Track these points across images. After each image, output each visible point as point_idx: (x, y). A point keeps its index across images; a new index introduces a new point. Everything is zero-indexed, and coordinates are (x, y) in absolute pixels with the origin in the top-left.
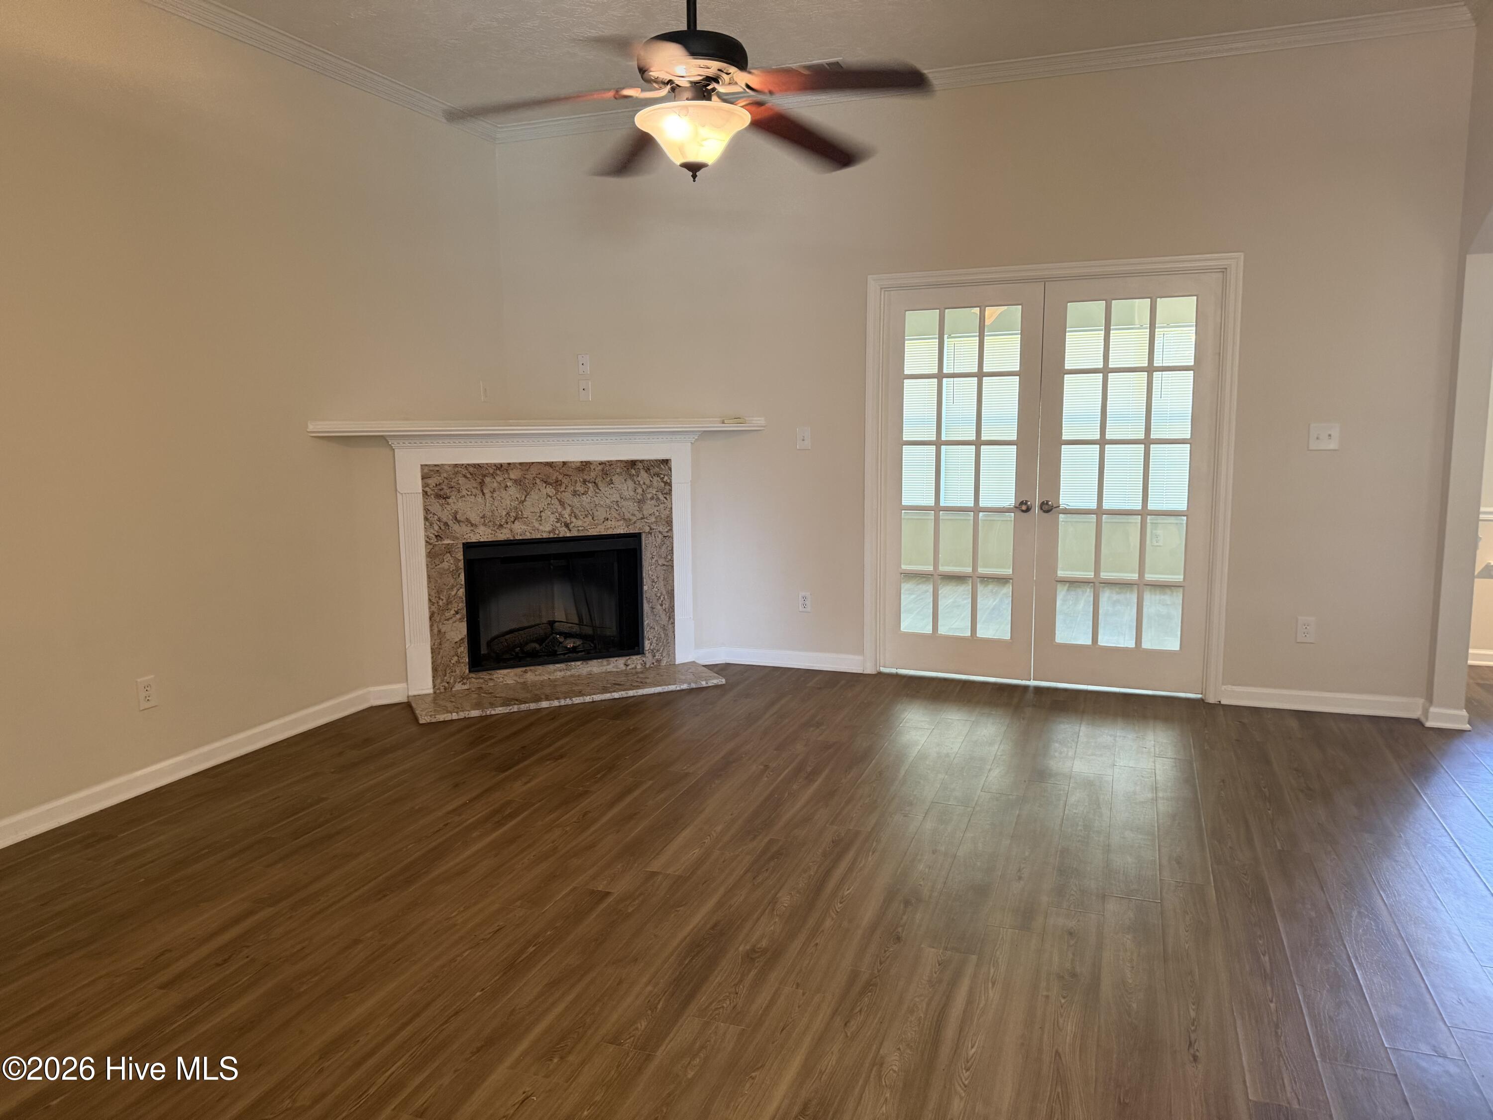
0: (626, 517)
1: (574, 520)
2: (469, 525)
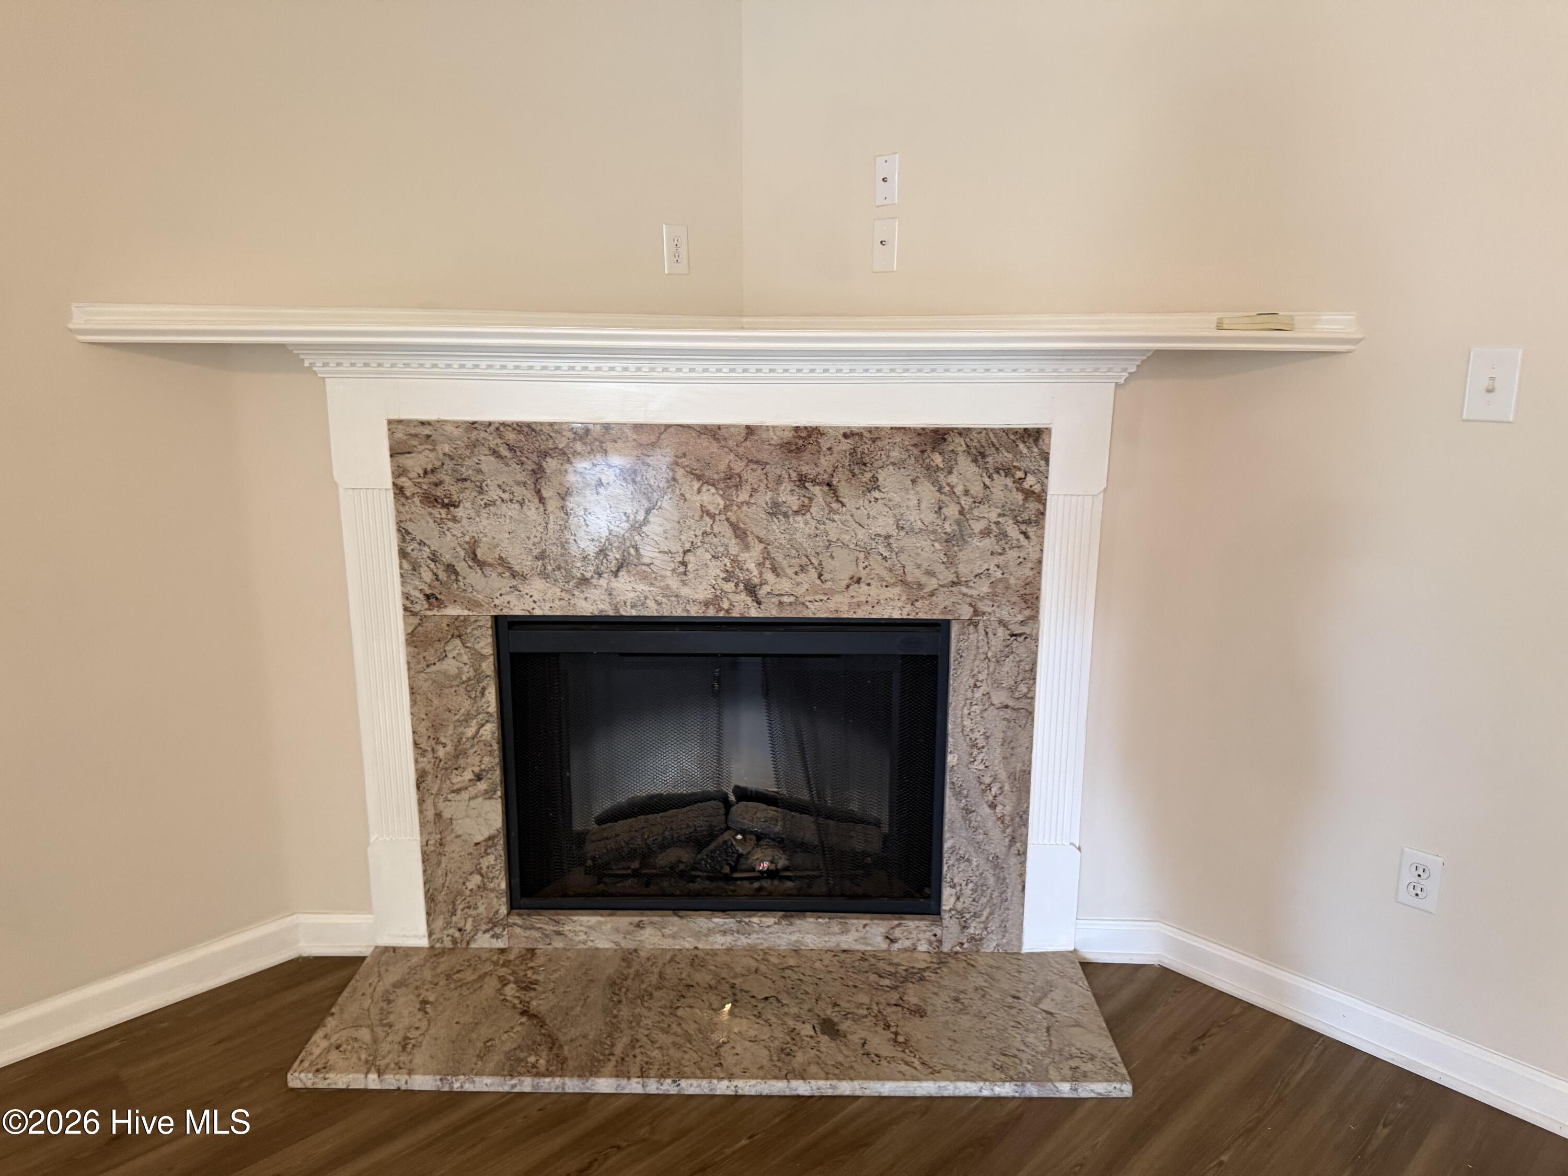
0: (909, 578)
1: (769, 576)
2: (507, 574)
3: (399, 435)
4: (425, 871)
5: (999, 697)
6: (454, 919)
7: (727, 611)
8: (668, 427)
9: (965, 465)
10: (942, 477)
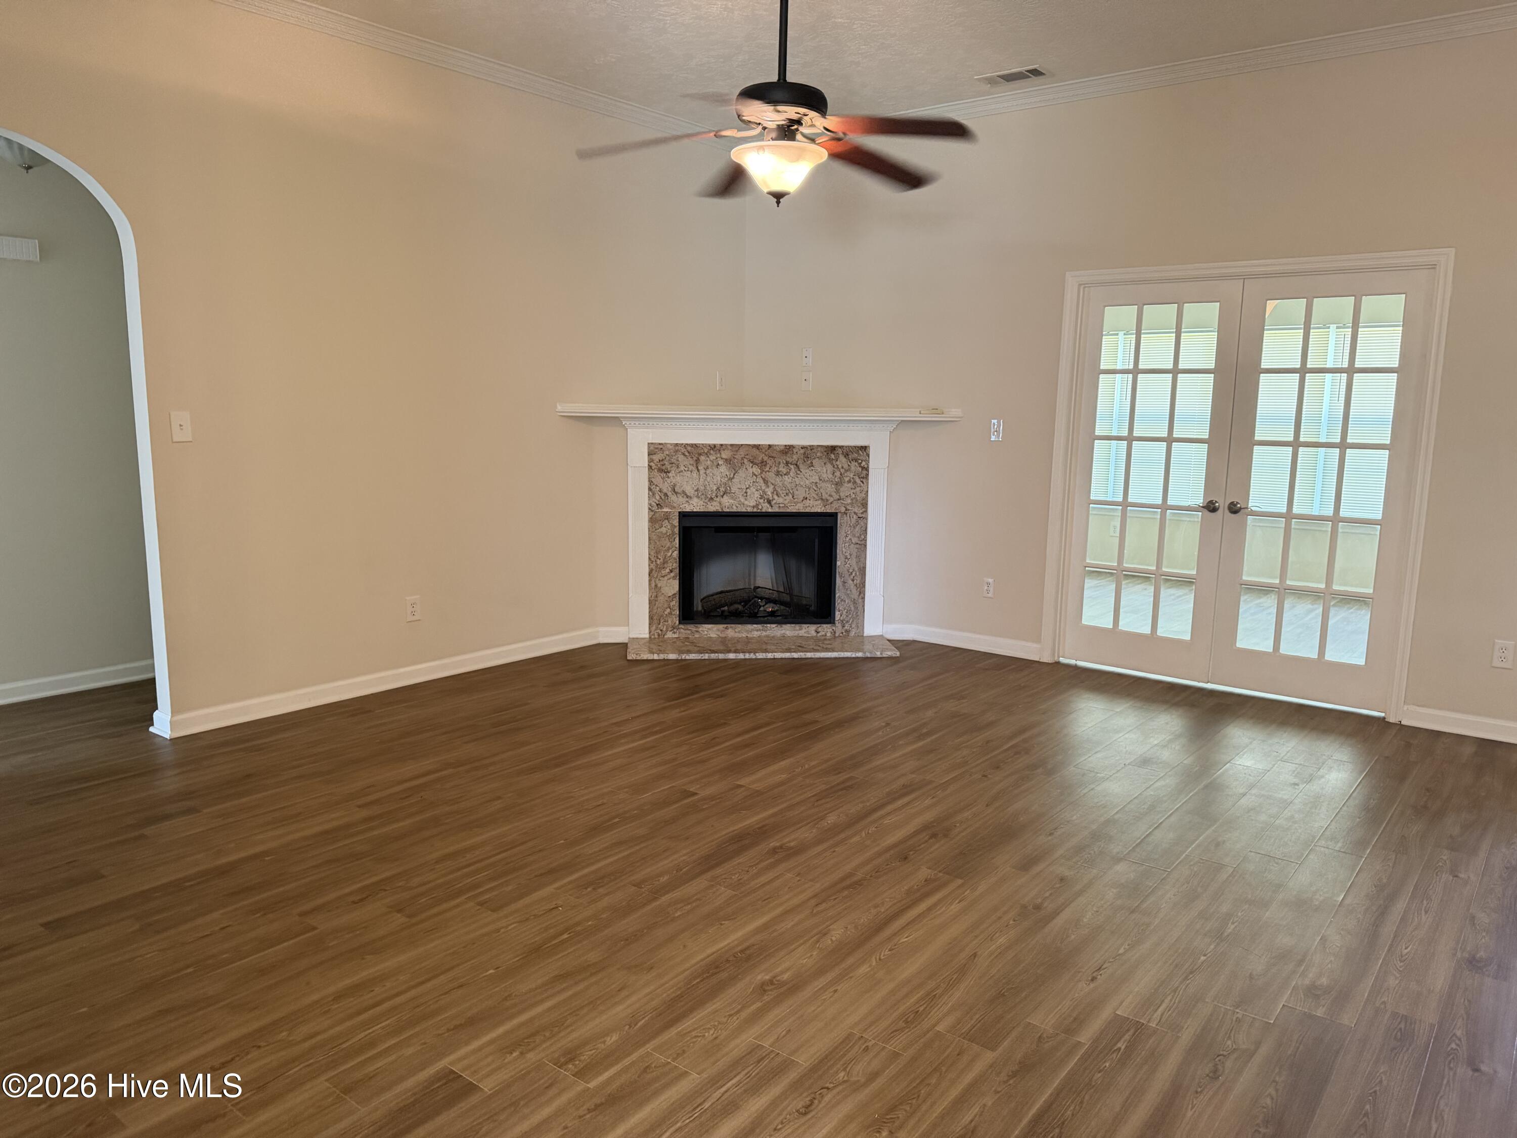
0: (824, 498)
1: (776, 497)
2: (685, 496)
3: (652, 448)
4: (650, 607)
5: (855, 540)
6: (659, 626)
7: (761, 510)
8: (742, 445)
9: (842, 458)
10: (834, 462)
